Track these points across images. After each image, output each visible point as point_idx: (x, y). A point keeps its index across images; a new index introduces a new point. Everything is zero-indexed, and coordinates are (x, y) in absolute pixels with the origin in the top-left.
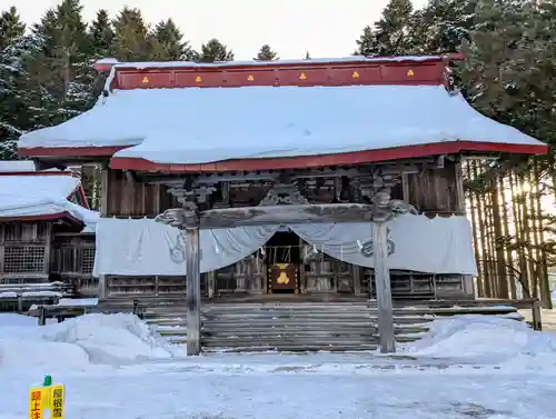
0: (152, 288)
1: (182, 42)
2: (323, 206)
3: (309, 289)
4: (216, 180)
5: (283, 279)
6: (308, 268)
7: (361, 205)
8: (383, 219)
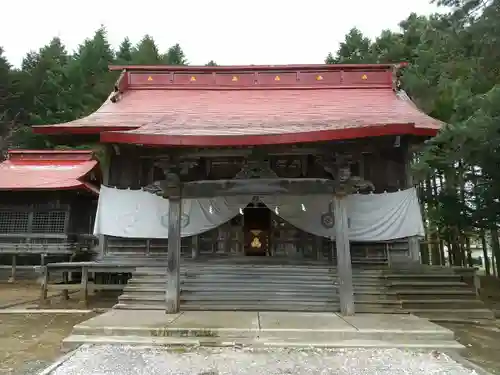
0: (144, 249)
1: (183, 59)
2: (290, 180)
3: (278, 253)
4: (198, 155)
5: (256, 243)
6: (277, 234)
7: (324, 180)
8: (343, 193)
